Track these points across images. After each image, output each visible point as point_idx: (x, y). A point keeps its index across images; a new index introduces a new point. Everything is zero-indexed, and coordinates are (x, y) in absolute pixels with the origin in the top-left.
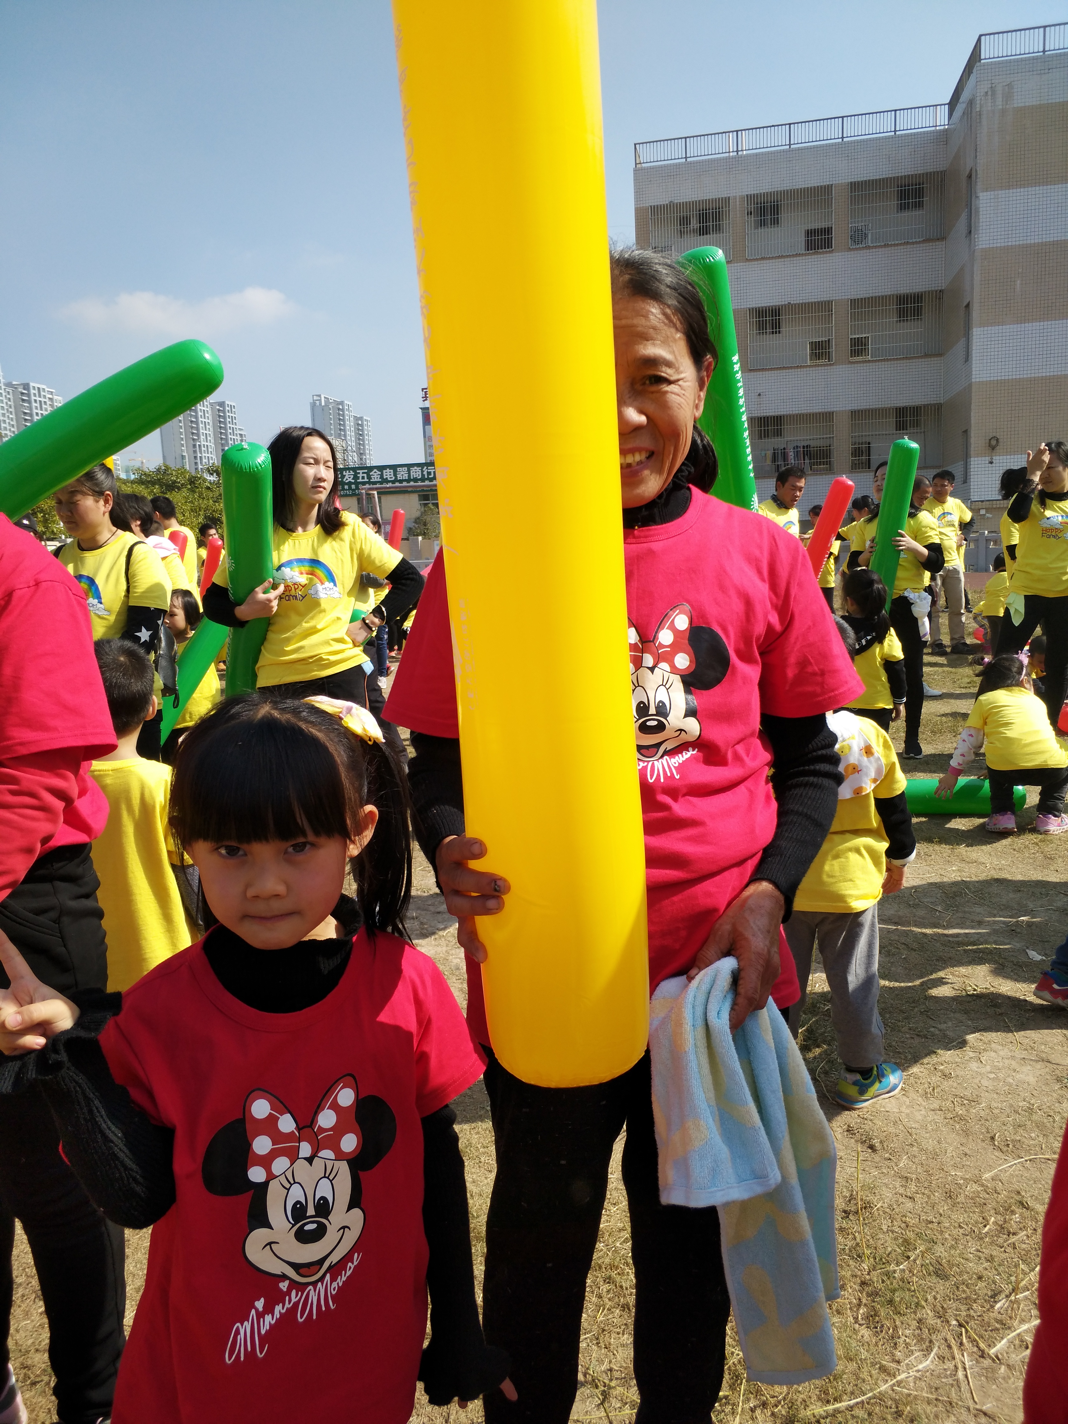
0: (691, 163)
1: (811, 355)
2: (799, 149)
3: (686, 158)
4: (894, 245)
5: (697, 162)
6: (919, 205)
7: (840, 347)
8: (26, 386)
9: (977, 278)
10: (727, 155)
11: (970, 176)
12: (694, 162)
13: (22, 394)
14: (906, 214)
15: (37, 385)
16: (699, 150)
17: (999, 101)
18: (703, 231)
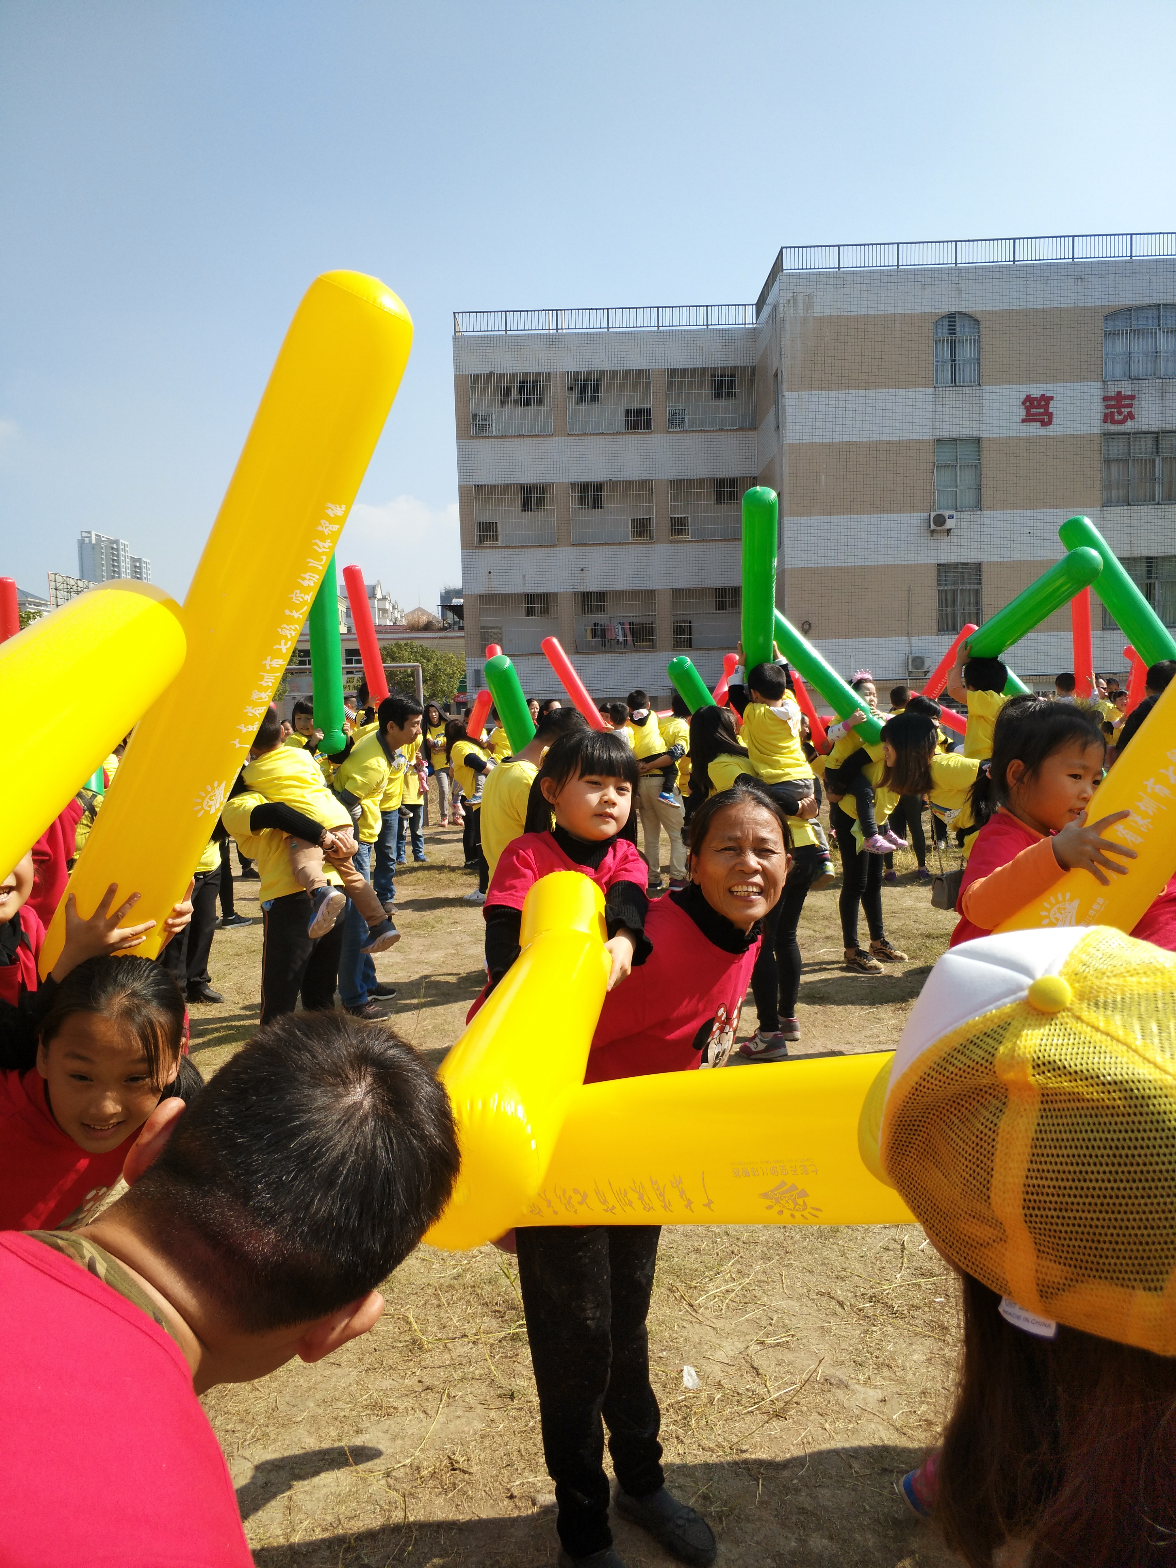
0: (511, 336)
1: (633, 532)
2: (617, 333)
3: (506, 331)
4: (710, 431)
5: (517, 336)
6: (732, 395)
7: (661, 525)
9: (786, 470)
10: (547, 331)
11: (776, 375)
12: (514, 336)
14: (719, 403)
16: (519, 325)
17: (801, 310)
18: (524, 402)
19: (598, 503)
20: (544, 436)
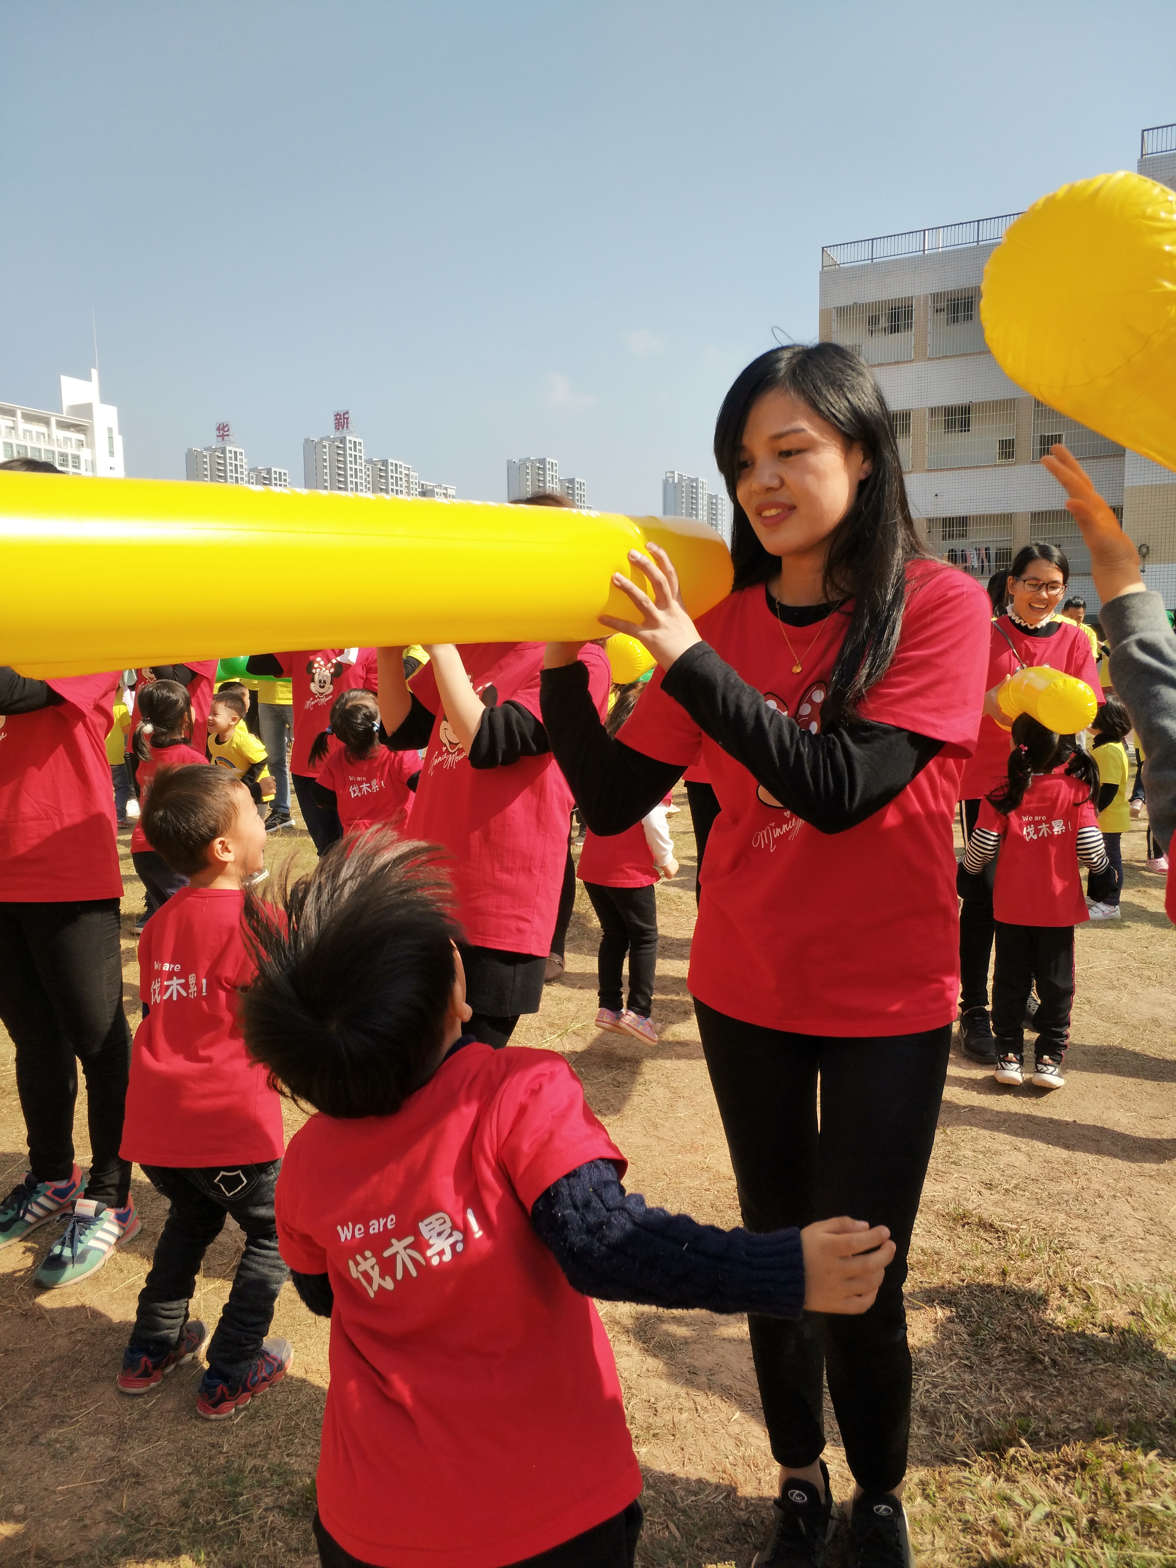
0: (876, 264)
1: (999, 453)
3: (872, 259)
5: (882, 263)
8: (385, 463)
12: (879, 263)
13: (381, 470)
15: (394, 462)
16: (885, 251)
18: (894, 329)
19: (965, 425)
20: (904, 362)
